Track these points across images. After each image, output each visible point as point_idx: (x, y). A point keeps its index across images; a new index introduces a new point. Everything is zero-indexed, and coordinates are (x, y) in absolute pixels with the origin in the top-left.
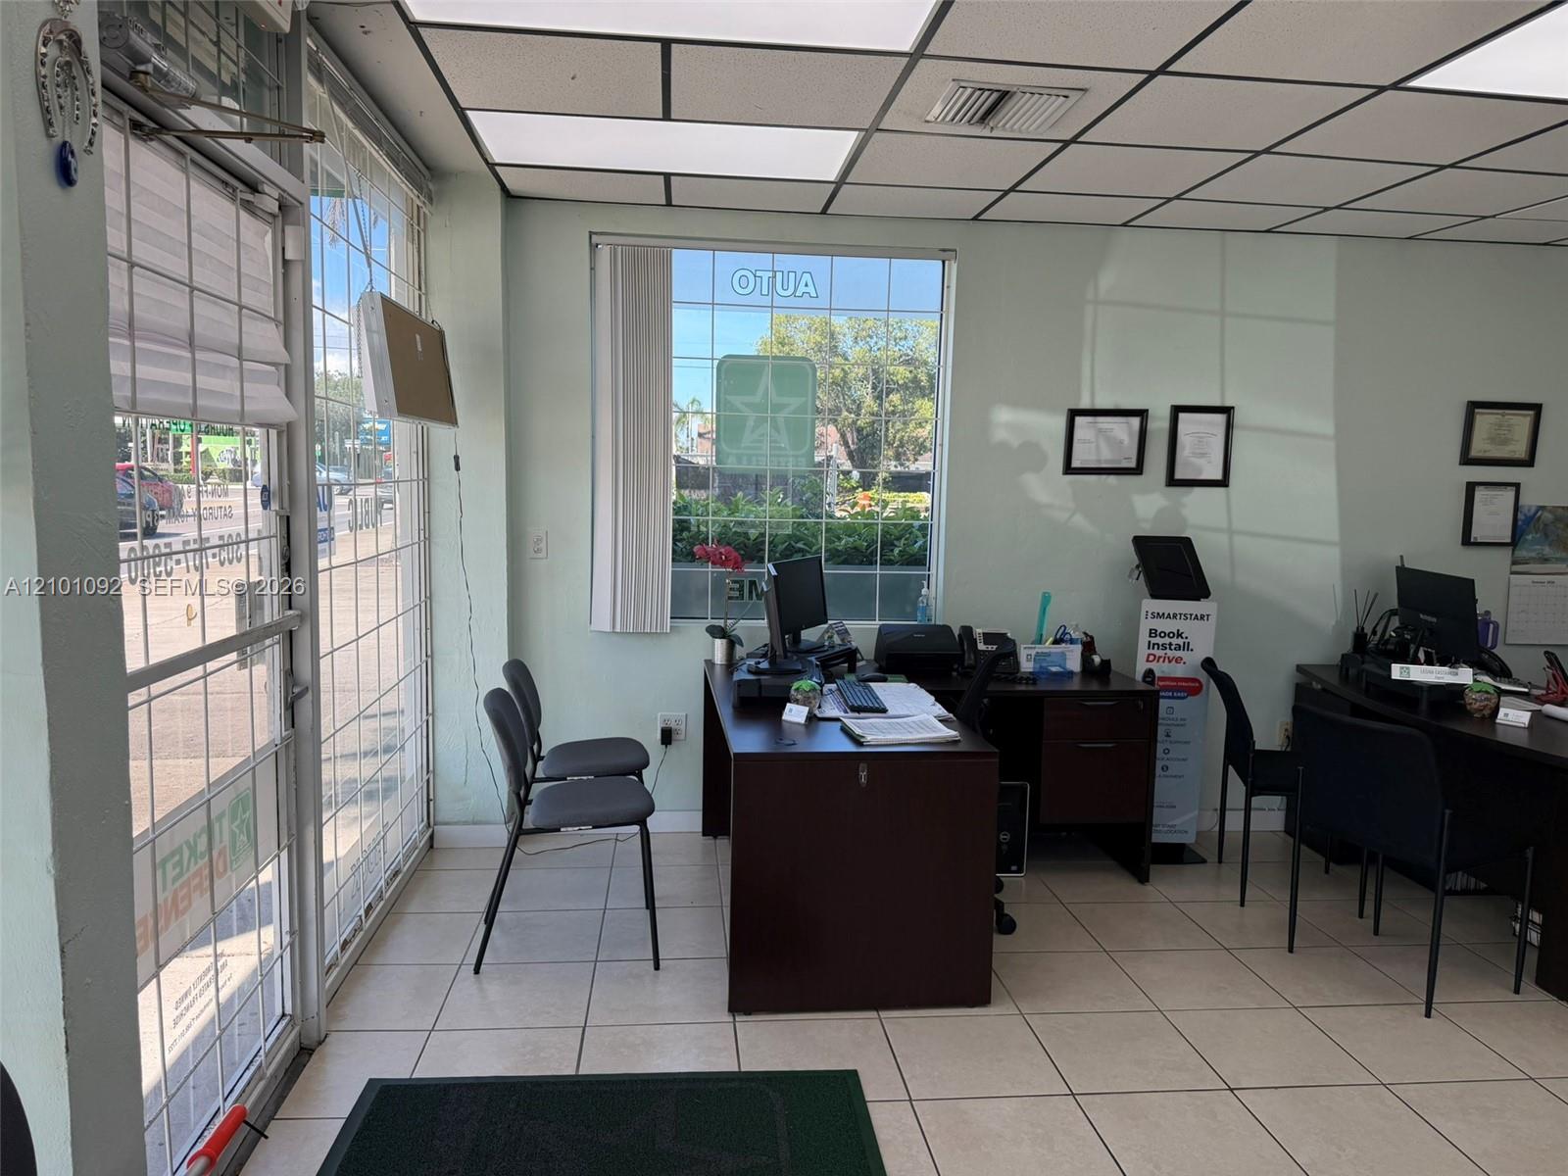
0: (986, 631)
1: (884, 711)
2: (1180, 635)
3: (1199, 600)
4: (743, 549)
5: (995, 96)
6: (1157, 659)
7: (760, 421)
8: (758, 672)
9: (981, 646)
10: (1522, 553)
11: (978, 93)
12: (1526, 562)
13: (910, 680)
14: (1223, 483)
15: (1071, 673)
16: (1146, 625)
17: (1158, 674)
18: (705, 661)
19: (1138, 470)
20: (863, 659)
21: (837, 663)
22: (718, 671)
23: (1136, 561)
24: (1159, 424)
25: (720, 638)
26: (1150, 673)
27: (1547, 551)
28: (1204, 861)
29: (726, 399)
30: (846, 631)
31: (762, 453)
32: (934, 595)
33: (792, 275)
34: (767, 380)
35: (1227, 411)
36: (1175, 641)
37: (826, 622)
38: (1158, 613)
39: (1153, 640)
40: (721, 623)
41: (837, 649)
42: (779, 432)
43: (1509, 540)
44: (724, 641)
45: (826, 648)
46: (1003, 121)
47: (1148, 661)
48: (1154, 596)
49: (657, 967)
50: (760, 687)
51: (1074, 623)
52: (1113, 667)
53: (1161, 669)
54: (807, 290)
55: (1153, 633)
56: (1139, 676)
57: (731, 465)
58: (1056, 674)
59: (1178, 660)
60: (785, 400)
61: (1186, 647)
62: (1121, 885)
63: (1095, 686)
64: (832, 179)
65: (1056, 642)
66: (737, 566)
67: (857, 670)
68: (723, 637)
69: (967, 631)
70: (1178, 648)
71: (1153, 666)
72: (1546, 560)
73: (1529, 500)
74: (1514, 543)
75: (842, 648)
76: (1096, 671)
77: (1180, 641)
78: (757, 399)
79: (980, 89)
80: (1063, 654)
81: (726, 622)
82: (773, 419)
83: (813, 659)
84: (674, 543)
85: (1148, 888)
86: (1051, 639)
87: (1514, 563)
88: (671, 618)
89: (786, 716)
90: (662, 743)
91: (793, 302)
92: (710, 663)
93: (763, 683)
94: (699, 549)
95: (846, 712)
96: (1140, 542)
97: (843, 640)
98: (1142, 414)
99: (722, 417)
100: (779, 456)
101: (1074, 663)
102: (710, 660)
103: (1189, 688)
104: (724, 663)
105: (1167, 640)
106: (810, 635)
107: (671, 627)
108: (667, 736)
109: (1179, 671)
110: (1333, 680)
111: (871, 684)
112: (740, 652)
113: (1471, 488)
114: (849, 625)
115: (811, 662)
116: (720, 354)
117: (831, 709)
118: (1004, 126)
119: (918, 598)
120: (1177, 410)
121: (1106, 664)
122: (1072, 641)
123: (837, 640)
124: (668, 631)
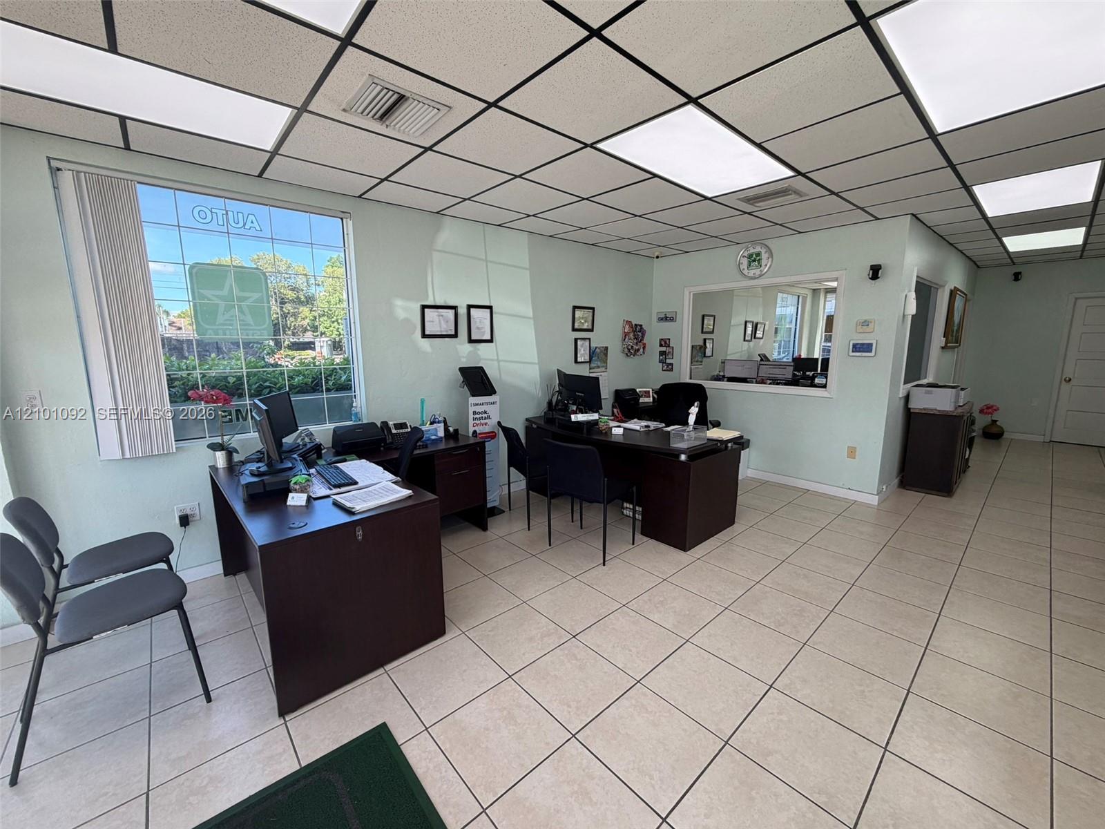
0: (395, 422)
1: (356, 483)
2: (485, 413)
3: (491, 395)
4: (227, 390)
5: (396, 96)
6: (477, 425)
7: (229, 308)
8: (260, 474)
9: (394, 431)
10: (592, 365)
11: (385, 91)
12: (594, 368)
13: (360, 457)
14: (491, 341)
15: (441, 438)
16: (471, 410)
17: (478, 432)
18: (210, 467)
19: (455, 336)
20: (325, 448)
21: (311, 455)
22: (221, 472)
23: (462, 379)
24: (462, 311)
25: (220, 451)
26: (475, 432)
27: (599, 363)
28: (504, 512)
29: (198, 292)
30: (311, 434)
31: (232, 328)
32: (359, 406)
33: (240, 215)
34: (231, 280)
35: (490, 308)
36: (484, 415)
37: (298, 430)
38: (476, 404)
39: (475, 417)
40: (218, 440)
41: (309, 446)
42: (244, 315)
43: (588, 360)
44: (224, 452)
45: (301, 447)
46: (394, 122)
47: (474, 426)
48: (473, 396)
49: (209, 700)
50: (264, 484)
51: (438, 413)
52: (460, 432)
53: (479, 429)
54: (252, 225)
55: (475, 413)
56: (470, 435)
57: (210, 336)
58: (434, 440)
59: (486, 424)
60: (247, 294)
61: (488, 417)
62: (475, 535)
63: (452, 444)
64: (268, 149)
65: (431, 423)
66: (226, 402)
67: (323, 455)
68: (223, 450)
69: (385, 424)
70: (485, 418)
71: (476, 428)
72: (599, 367)
73: (593, 345)
74: (590, 362)
75: (312, 444)
76: (451, 436)
77: (486, 415)
78: (225, 292)
79: (386, 88)
80: (436, 429)
81: (222, 439)
82: (240, 307)
83: (295, 456)
84: (169, 390)
85: (488, 532)
86: (429, 422)
87: (590, 369)
88: (175, 441)
89: (290, 502)
90: (181, 526)
91: (242, 231)
92: (214, 468)
93: (266, 482)
94: (192, 394)
95: (331, 489)
96: (461, 369)
97: (310, 439)
98: (454, 308)
99: (198, 304)
100: (247, 329)
101: (441, 433)
102: (214, 466)
103: (492, 436)
104: (225, 466)
105: (481, 416)
106: (288, 440)
107: (176, 448)
108: (185, 521)
109: (487, 429)
110: (542, 422)
111: (338, 465)
112: (237, 458)
113: (576, 340)
114: (312, 428)
115: (295, 458)
116: (190, 261)
117: (319, 489)
118: (395, 126)
119: (351, 409)
120: (470, 307)
121: (456, 431)
122: (439, 422)
123: (307, 440)
124: (174, 451)
